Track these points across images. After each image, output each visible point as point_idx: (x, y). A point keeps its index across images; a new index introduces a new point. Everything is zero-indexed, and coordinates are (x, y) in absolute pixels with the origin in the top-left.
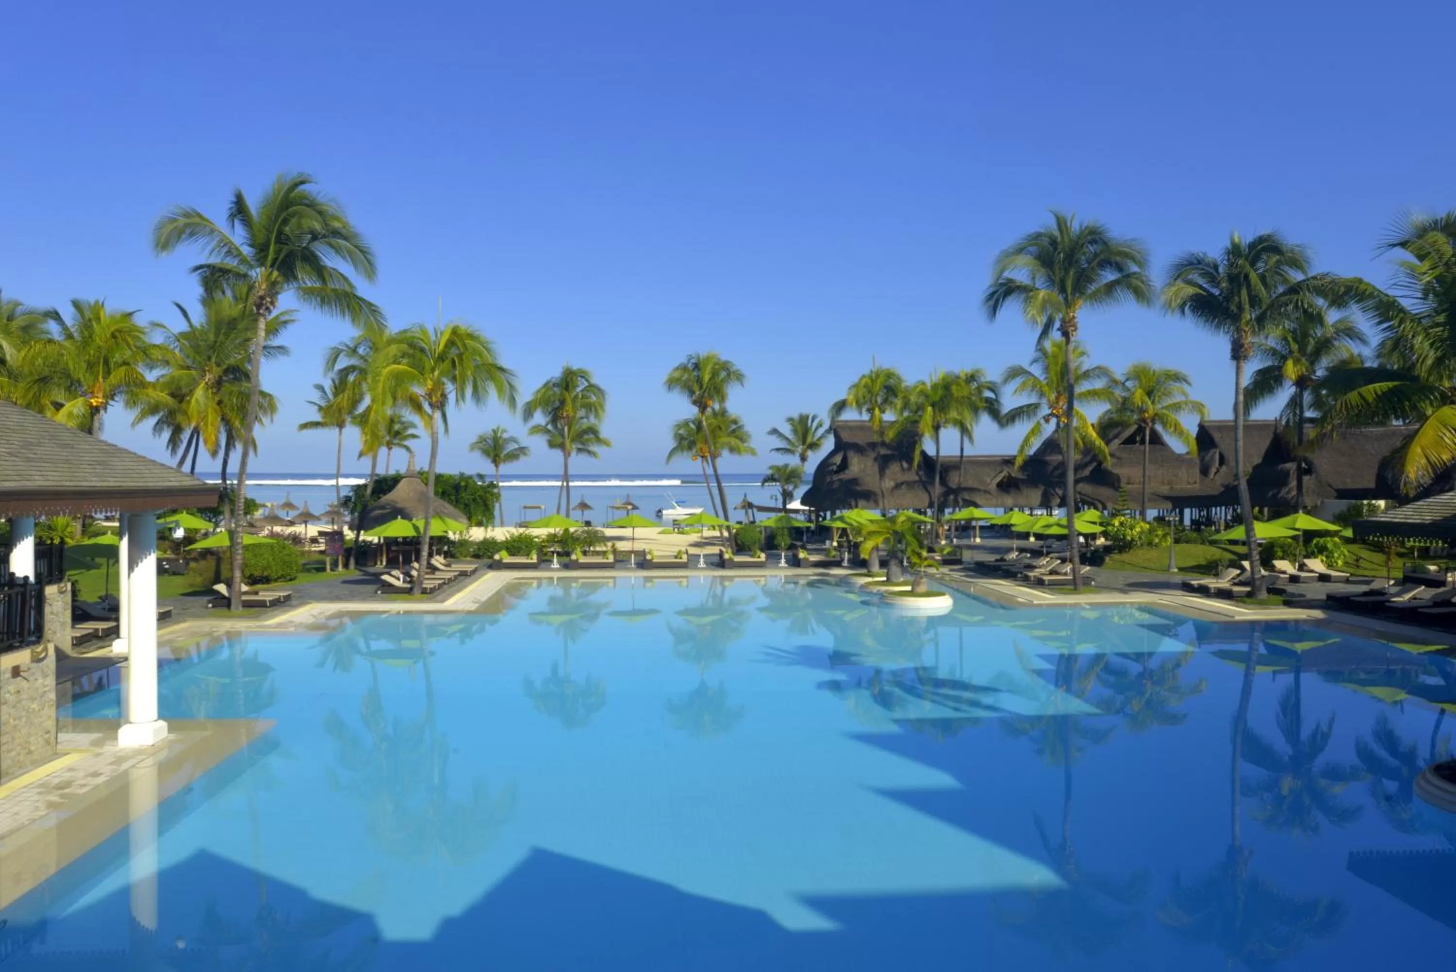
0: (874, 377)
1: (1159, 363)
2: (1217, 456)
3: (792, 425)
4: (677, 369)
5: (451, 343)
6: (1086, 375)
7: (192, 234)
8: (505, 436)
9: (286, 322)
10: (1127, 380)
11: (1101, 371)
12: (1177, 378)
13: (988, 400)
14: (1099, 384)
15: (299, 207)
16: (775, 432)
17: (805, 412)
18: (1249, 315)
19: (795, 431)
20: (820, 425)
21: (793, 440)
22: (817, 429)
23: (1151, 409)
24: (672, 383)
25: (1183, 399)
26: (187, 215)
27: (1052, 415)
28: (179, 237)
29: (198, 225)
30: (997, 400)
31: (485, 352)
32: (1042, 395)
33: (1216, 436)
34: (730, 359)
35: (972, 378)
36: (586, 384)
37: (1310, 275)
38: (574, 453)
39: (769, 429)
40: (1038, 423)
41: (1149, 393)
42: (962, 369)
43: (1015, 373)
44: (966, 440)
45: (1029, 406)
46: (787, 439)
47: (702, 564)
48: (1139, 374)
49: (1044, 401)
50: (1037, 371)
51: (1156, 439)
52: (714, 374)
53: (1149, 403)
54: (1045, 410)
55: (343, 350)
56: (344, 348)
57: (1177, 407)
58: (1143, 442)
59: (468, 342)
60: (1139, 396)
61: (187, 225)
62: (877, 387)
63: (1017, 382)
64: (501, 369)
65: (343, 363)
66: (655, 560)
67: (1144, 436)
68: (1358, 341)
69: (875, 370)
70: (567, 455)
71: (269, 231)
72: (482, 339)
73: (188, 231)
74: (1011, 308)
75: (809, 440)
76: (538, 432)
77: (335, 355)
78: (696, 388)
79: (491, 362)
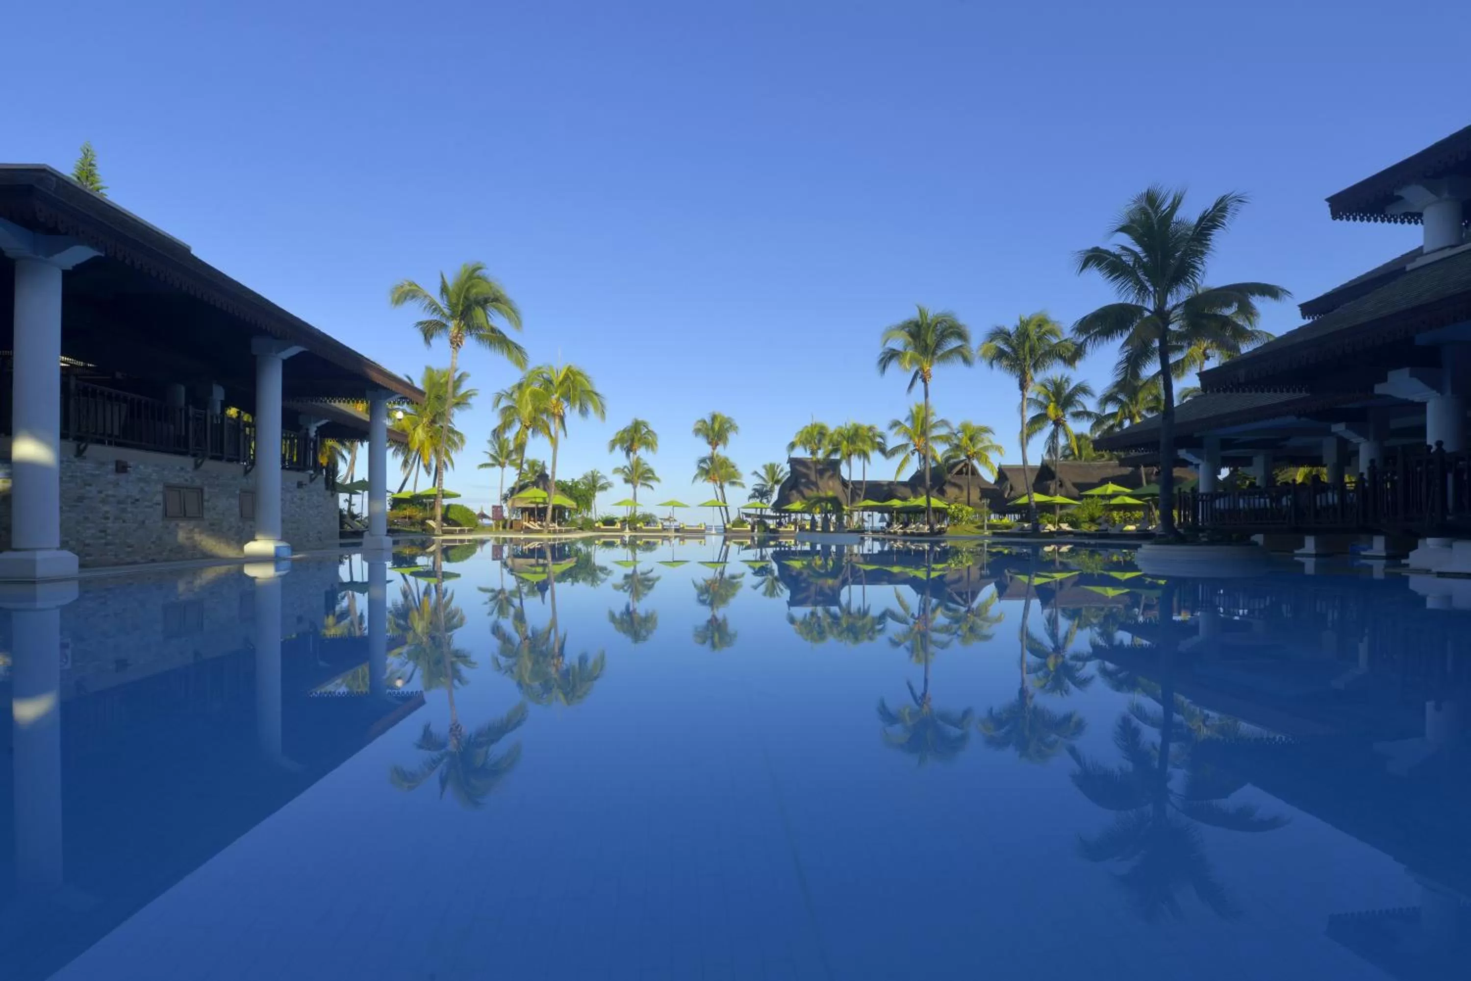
0: (814, 426)
1: (977, 421)
2: (1009, 486)
3: (766, 469)
4: (699, 421)
5: (567, 377)
6: (935, 426)
7: (413, 297)
8: (599, 475)
9: (471, 395)
10: (958, 433)
11: (944, 423)
12: (987, 430)
13: (879, 444)
14: (943, 431)
15: (476, 280)
16: (756, 473)
17: (773, 461)
18: (1029, 362)
19: (767, 473)
20: (782, 470)
21: (767, 479)
22: (780, 472)
23: (972, 450)
24: (697, 431)
25: (989, 444)
26: (410, 285)
27: (915, 450)
28: (405, 298)
29: (417, 291)
30: (884, 444)
31: (586, 382)
32: (911, 438)
33: (1008, 474)
34: (730, 416)
35: (871, 429)
36: (646, 430)
37: (1063, 339)
38: (639, 485)
39: (752, 471)
40: (908, 455)
41: (971, 439)
42: (866, 424)
43: (896, 424)
44: (866, 462)
45: (902, 446)
46: (762, 477)
47: (714, 532)
48: (965, 428)
49: (911, 442)
50: (908, 425)
51: (974, 472)
52: (721, 426)
53: (971, 446)
54: (911, 448)
55: (503, 395)
56: (504, 393)
57: (986, 449)
58: (967, 473)
59: (579, 378)
60: (965, 441)
61: (410, 291)
62: (815, 433)
63: (895, 430)
64: (596, 394)
65: (504, 404)
66: (686, 528)
67: (968, 468)
68: (1090, 396)
69: (814, 423)
70: (635, 487)
71: (459, 296)
72: (584, 374)
73: (411, 295)
74: (893, 367)
75: (776, 478)
76: (618, 472)
77: (499, 398)
78: (711, 433)
79: (590, 389)
